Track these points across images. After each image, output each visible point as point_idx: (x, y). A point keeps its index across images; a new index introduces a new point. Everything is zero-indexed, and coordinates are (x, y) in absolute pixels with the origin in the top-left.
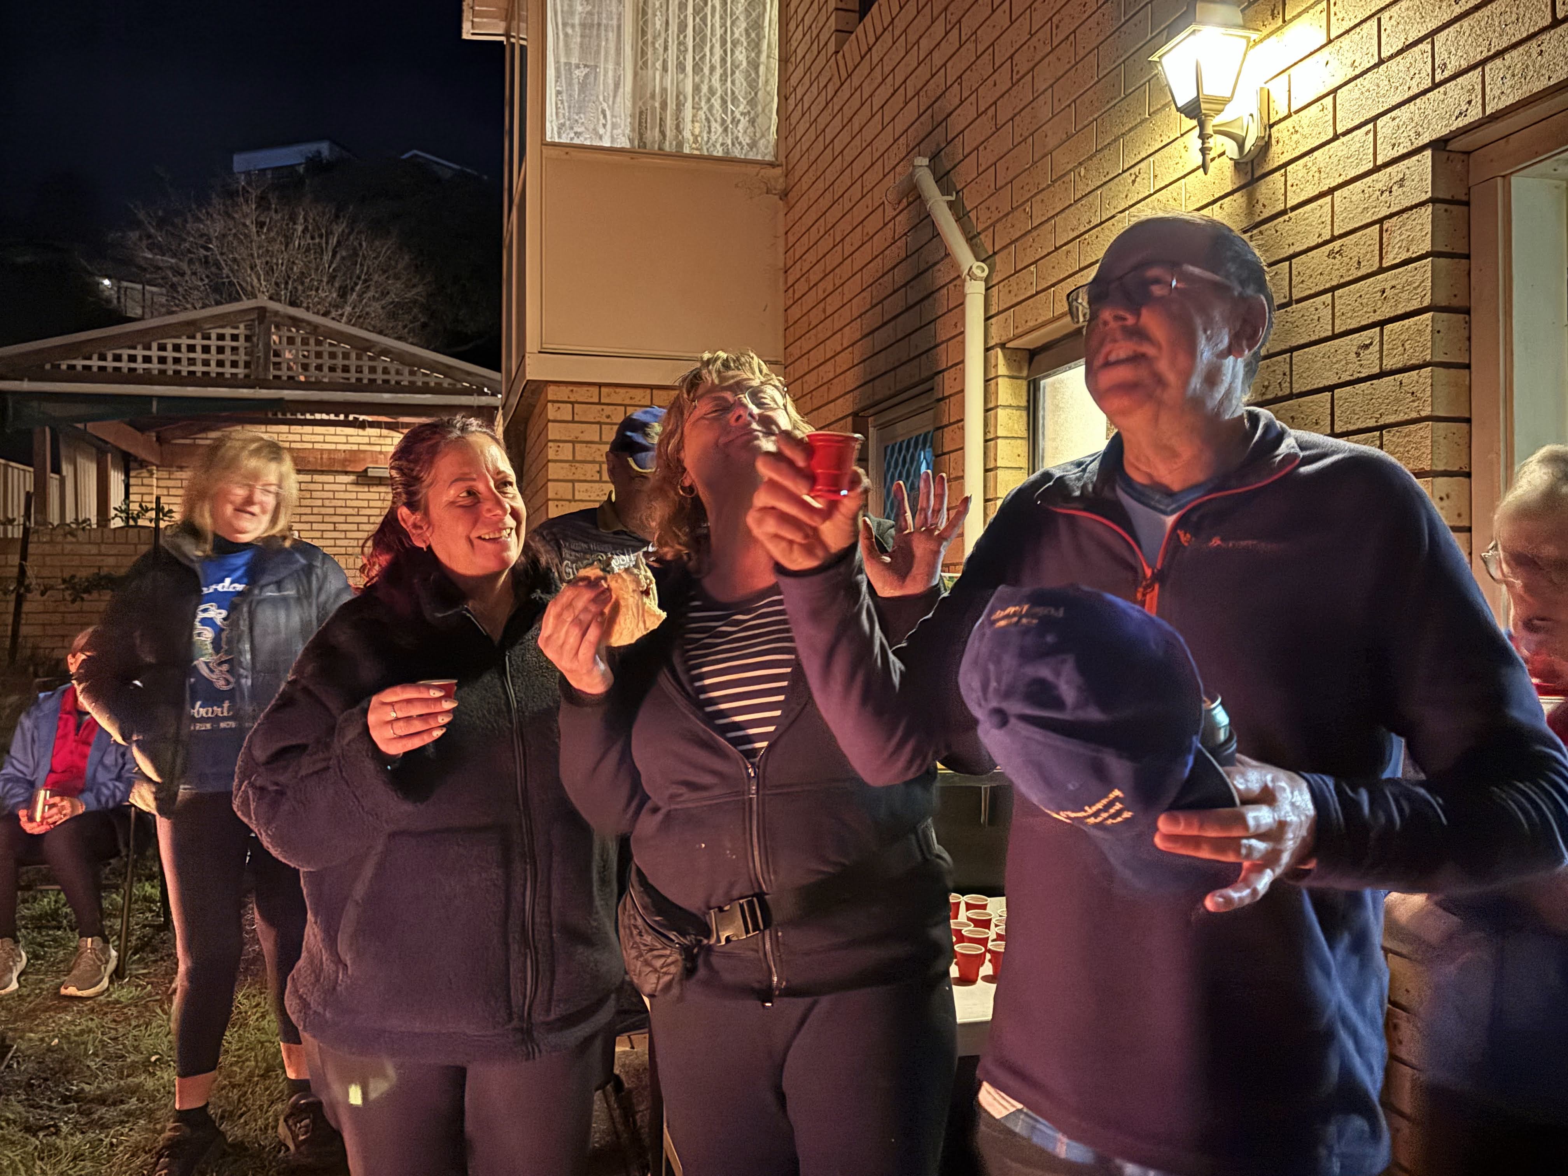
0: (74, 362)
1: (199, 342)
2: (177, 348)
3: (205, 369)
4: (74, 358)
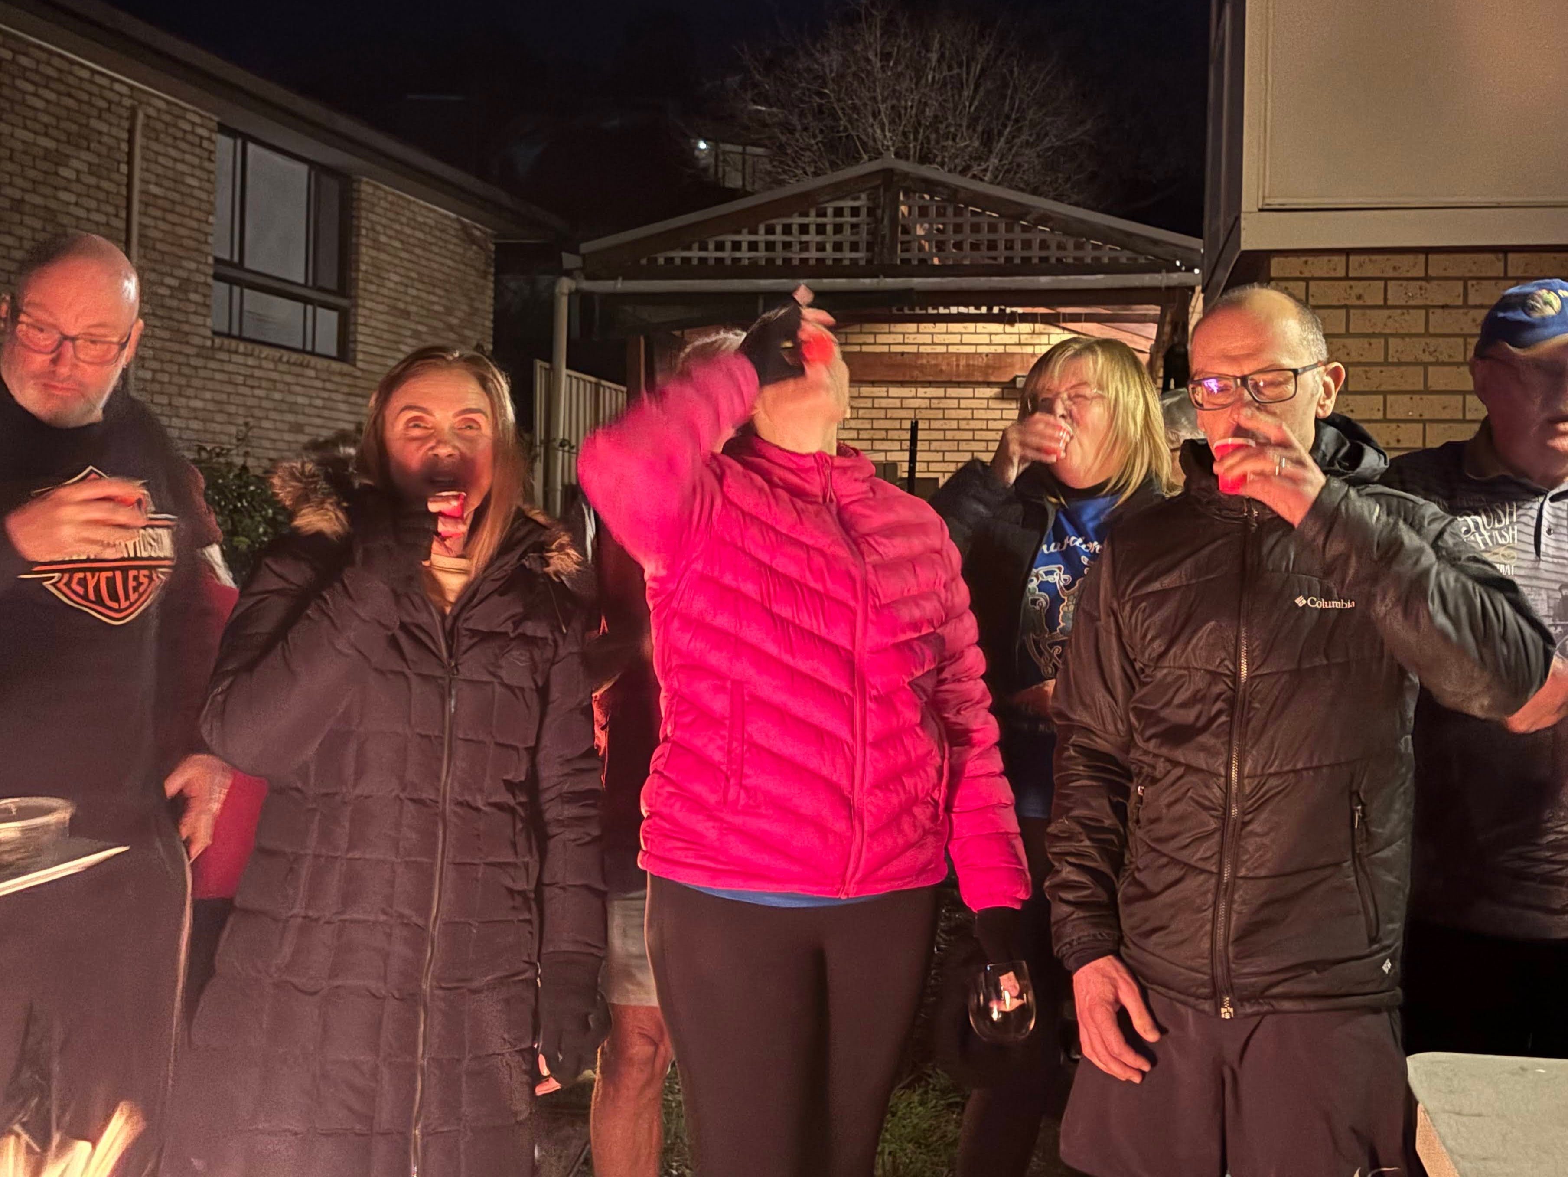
0: (672, 254)
1: (812, 219)
2: (787, 230)
3: (820, 255)
4: (672, 249)
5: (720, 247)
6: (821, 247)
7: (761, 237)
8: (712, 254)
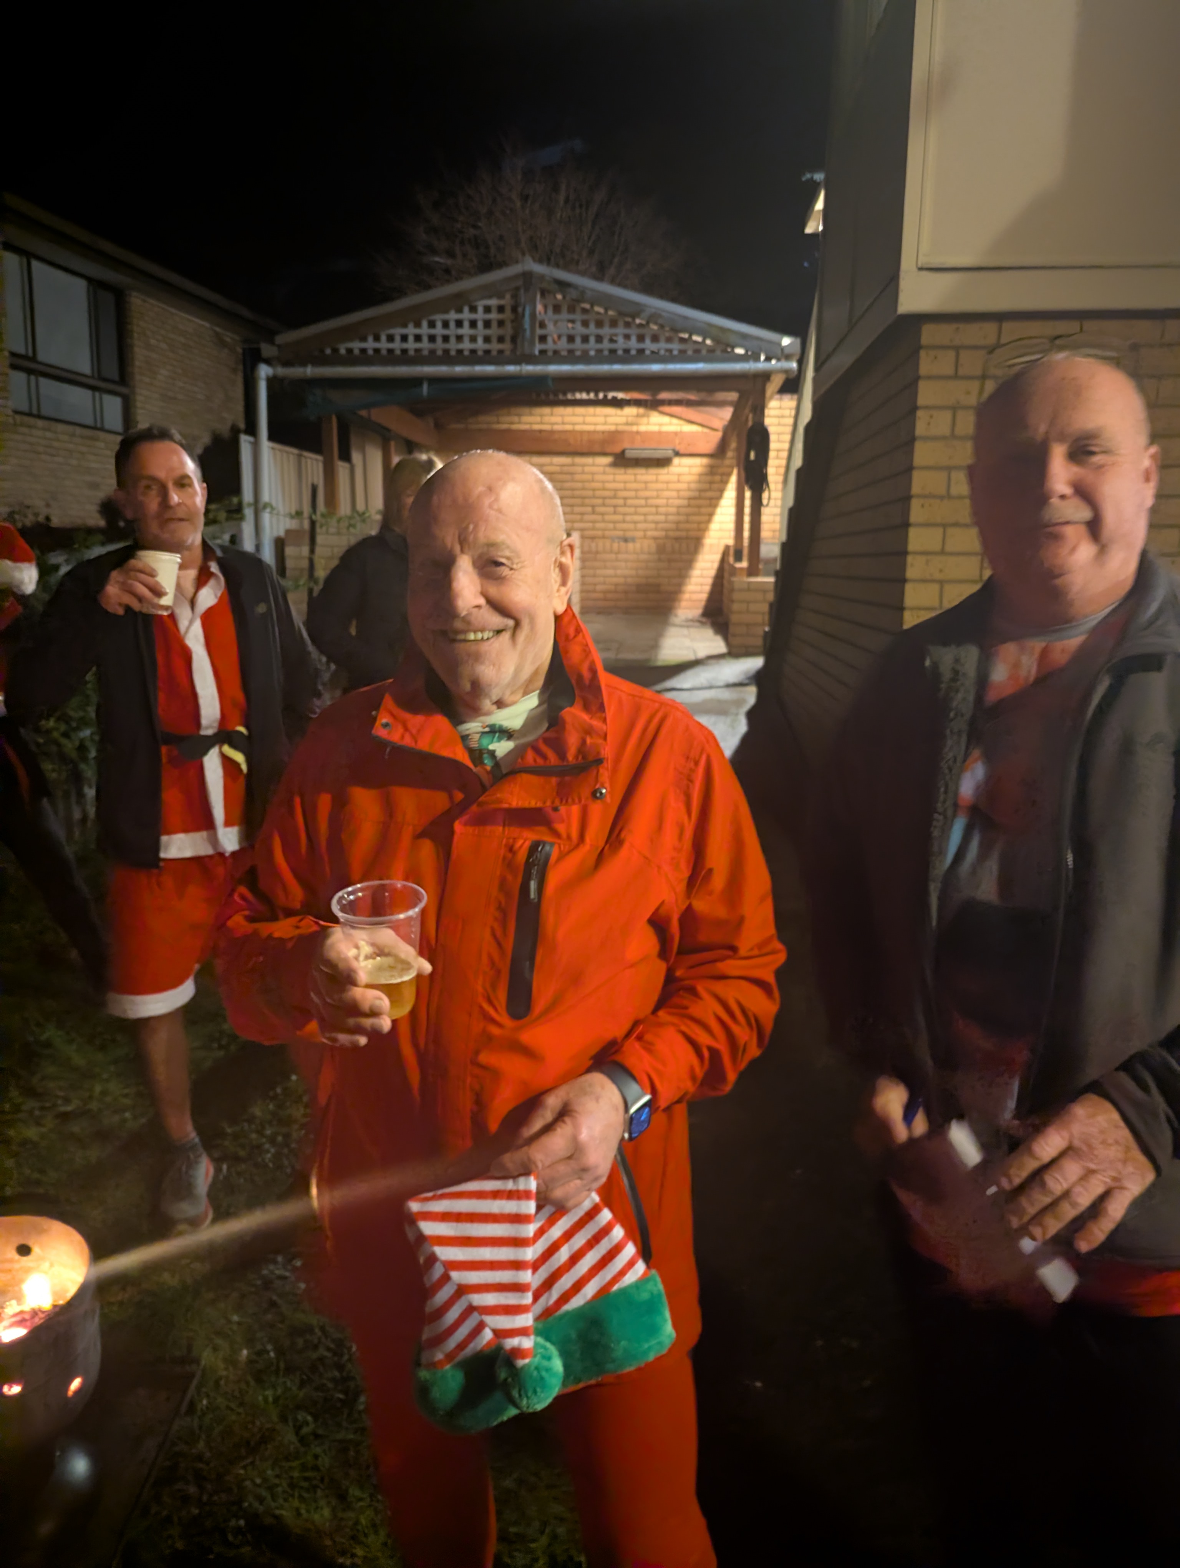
0: (350, 345)
1: (466, 315)
2: (446, 325)
3: (472, 346)
4: (351, 340)
5: (391, 339)
6: (473, 339)
7: (424, 330)
8: (384, 345)
